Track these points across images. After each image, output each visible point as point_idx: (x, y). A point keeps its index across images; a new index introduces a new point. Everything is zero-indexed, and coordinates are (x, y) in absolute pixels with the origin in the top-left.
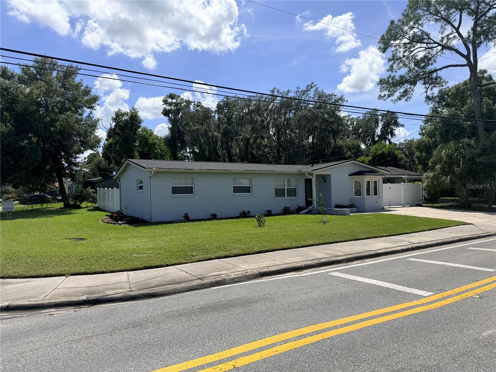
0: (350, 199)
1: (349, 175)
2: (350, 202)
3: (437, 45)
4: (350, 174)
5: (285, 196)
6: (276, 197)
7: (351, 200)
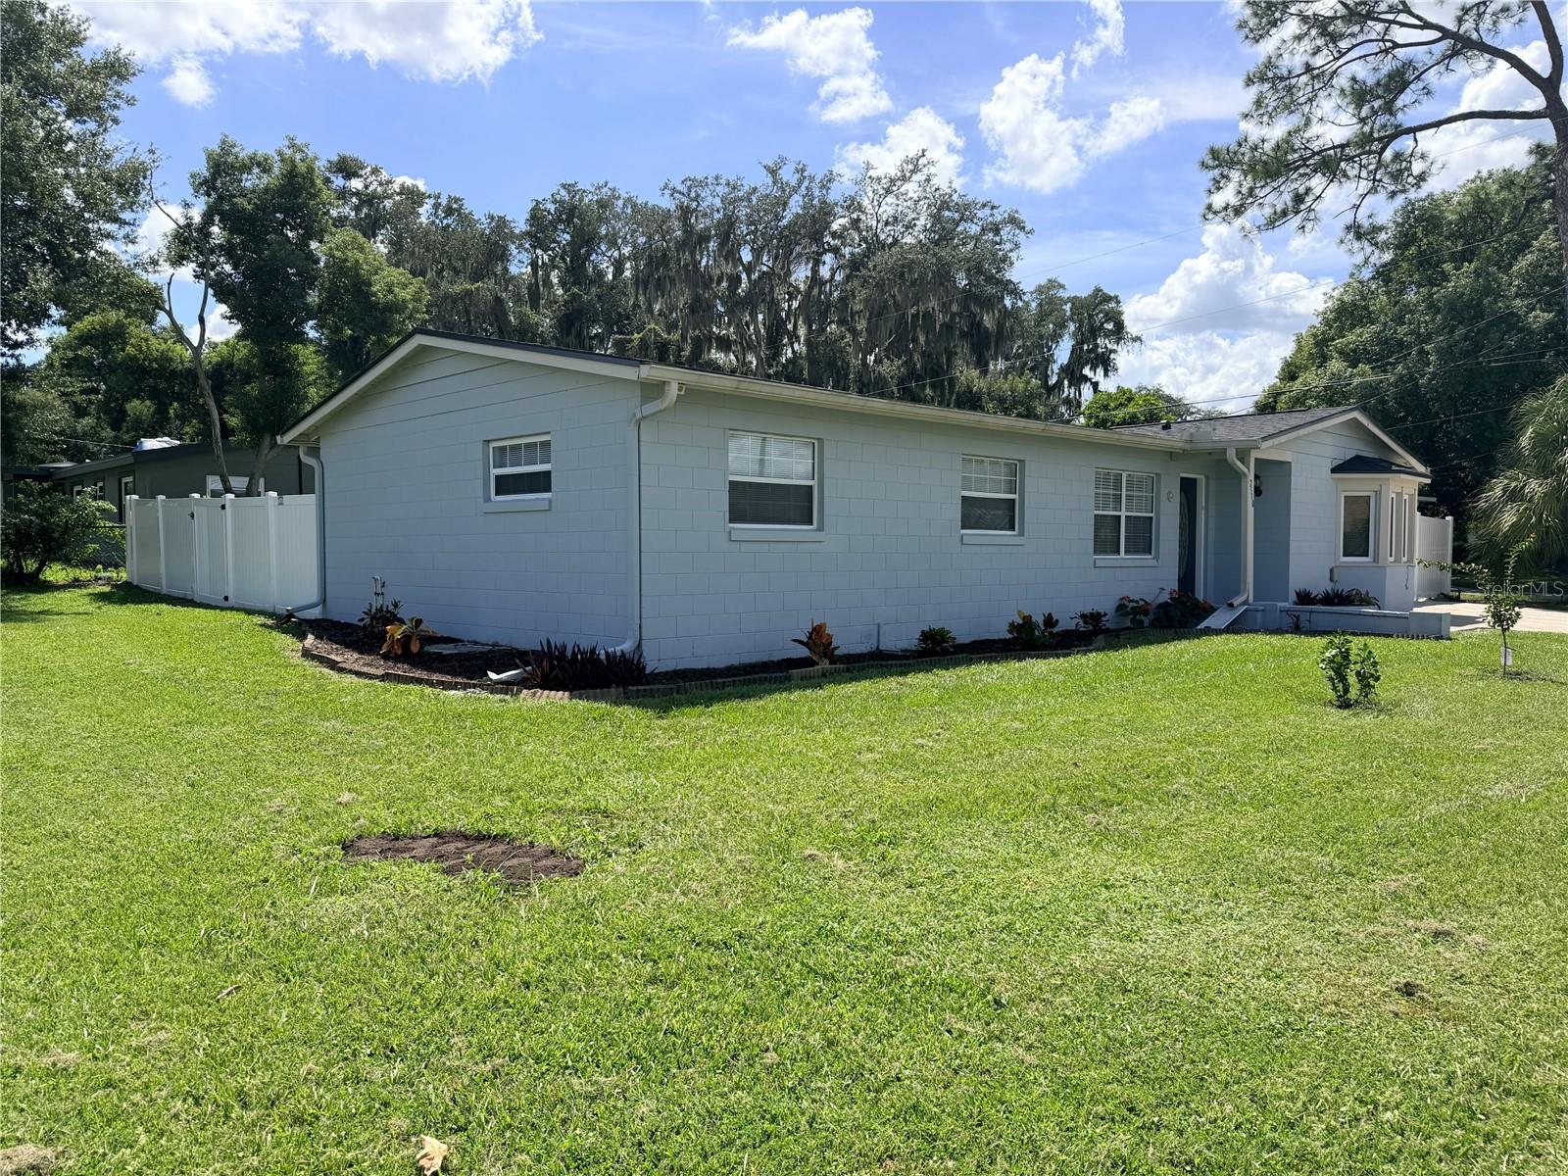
0: (1331, 571)
1: (1334, 471)
2: (1331, 579)
3: (1435, 35)
4: (1336, 463)
5: (1119, 553)
6: (1095, 552)
7: (1335, 571)
